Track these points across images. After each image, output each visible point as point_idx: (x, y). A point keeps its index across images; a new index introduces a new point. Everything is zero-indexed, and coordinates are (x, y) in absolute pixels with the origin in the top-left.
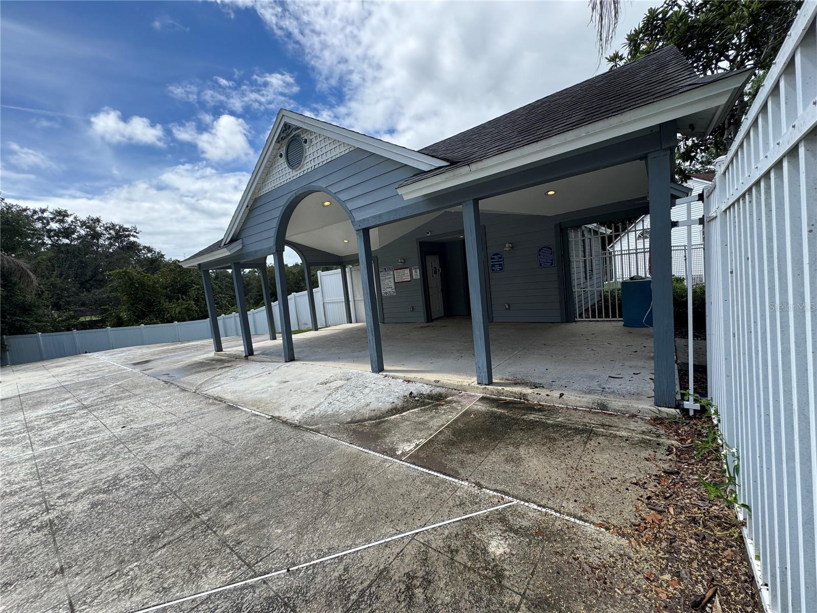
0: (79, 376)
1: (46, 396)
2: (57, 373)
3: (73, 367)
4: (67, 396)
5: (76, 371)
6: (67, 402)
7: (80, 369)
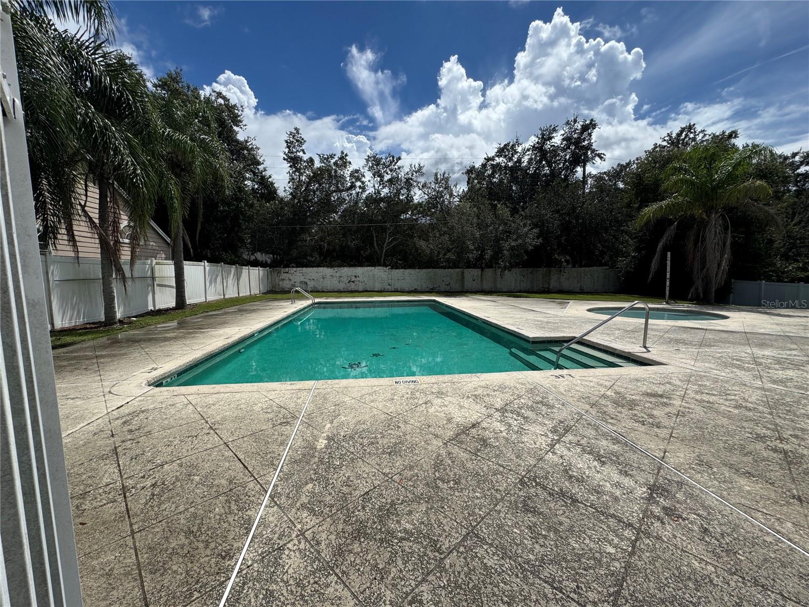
1: (770, 340)
2: (781, 322)
4: (793, 346)
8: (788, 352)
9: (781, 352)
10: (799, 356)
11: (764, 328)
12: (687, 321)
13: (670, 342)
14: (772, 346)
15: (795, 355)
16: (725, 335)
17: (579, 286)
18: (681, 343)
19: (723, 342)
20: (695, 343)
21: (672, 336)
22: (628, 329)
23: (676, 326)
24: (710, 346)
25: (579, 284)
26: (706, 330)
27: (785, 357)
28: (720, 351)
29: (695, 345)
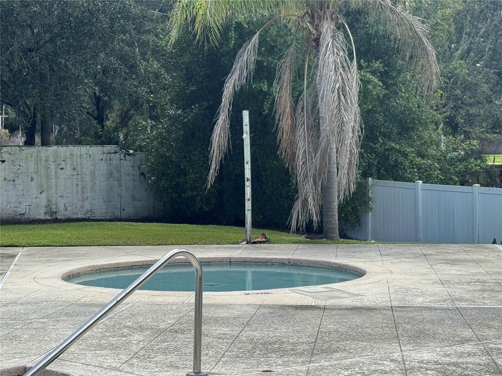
0: (486, 295)
1: (432, 322)
2: (447, 277)
3: (473, 271)
4: (467, 333)
5: (478, 281)
6: (468, 348)
7: (485, 278)
8: (459, 349)
9: (449, 350)
10: (475, 355)
11: (423, 294)
12: (287, 290)
13: (252, 353)
14: (434, 336)
15: (469, 355)
16: (357, 319)
17: (44, 202)
18: (273, 351)
19: (354, 339)
20: (300, 348)
21: (257, 335)
22: (162, 326)
23: (265, 306)
24: (330, 351)
25: (44, 196)
26: (324, 308)
27: (454, 360)
28: (348, 361)
29: (301, 354)
